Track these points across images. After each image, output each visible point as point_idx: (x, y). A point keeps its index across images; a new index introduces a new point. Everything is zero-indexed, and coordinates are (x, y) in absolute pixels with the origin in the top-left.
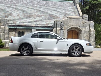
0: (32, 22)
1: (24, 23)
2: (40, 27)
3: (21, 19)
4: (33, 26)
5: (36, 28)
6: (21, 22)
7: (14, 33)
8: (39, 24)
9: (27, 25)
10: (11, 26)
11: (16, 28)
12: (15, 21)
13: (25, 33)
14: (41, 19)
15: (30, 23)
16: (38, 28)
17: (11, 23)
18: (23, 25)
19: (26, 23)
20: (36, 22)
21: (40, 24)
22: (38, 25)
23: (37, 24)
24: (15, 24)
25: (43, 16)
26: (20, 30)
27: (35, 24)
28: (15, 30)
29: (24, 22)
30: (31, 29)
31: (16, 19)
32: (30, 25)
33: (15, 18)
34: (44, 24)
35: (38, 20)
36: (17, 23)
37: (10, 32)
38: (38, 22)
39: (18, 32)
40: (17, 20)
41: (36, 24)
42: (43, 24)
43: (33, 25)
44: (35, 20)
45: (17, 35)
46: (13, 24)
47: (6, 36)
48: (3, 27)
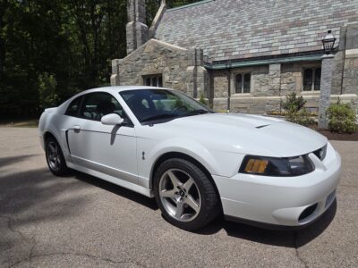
0: (273, 45)
1: (251, 51)
2: (295, 54)
3: (245, 42)
4: (272, 57)
5: (282, 61)
6: (245, 48)
7: (225, 79)
8: (292, 46)
9: (258, 55)
10: (217, 63)
11: (228, 66)
12: (228, 50)
13: (252, 77)
14: (302, 31)
15: (267, 49)
16: (287, 60)
17: (219, 55)
18: (246, 57)
19: (256, 51)
20: (285, 43)
21: (298, 46)
22: (290, 51)
23: (288, 47)
24: (227, 58)
25: (312, 19)
26: (239, 72)
27: (280, 48)
28: (227, 72)
29: (251, 47)
30: (267, 66)
31: (233, 44)
32: (265, 54)
34: (309, 44)
35: (293, 35)
36: (234, 54)
37: (216, 79)
38: (291, 42)
39: (237, 76)
40: (234, 47)
41: (284, 47)
42: (305, 45)
43: (274, 53)
44: (285, 36)
45: (232, 83)
46: (223, 59)
47: (198, 89)
48: (191, 68)
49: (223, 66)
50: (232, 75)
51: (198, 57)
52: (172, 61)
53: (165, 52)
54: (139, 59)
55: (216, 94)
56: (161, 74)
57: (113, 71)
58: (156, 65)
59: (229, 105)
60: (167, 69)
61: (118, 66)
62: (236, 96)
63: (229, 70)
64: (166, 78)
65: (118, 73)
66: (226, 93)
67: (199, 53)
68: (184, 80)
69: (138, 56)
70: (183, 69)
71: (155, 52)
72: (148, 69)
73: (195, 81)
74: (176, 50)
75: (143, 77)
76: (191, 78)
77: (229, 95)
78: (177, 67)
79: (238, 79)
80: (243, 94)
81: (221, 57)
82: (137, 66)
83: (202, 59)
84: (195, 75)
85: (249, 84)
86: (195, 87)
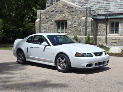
1: (120, 10)
3: (117, 4)
6: (116, 8)
7: (104, 25)
9: (122, 12)
11: (106, 18)
12: (107, 8)
13: (120, 24)
17: (101, 11)
18: (116, 12)
19: (122, 10)
24: (106, 13)
26: (112, 21)
28: (105, 21)
29: (120, 7)
31: (110, 4)
33: (109, 2)
36: (110, 10)
37: (99, 25)
39: (111, 23)
40: (110, 6)
45: (108, 27)
46: (103, 13)
47: (88, 30)
48: (84, 18)
49: (103, 17)
50: (109, 23)
51: (88, 12)
52: (73, 13)
53: (69, 8)
54: (53, 11)
55: (99, 33)
56: (67, 21)
57: (37, 17)
58: (64, 15)
59: (106, 40)
60: (70, 17)
61: (41, 14)
62: (110, 35)
63: (107, 19)
64: (69, 23)
65: (40, 19)
66: (105, 33)
67: (88, 9)
68: (80, 25)
69: (53, 9)
70: (79, 18)
71: (63, 7)
72: (59, 17)
73: (86, 26)
74: (76, 7)
75: (56, 21)
76: (83, 24)
77: (107, 34)
78: (76, 17)
79: (112, 25)
80: (114, 34)
81: (102, 12)
82: (52, 15)
83: (90, 13)
84: (86, 22)
85: (118, 29)
86: (86, 29)
